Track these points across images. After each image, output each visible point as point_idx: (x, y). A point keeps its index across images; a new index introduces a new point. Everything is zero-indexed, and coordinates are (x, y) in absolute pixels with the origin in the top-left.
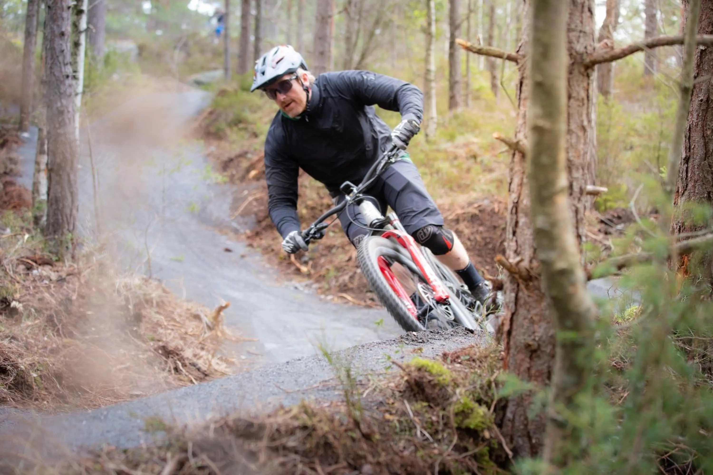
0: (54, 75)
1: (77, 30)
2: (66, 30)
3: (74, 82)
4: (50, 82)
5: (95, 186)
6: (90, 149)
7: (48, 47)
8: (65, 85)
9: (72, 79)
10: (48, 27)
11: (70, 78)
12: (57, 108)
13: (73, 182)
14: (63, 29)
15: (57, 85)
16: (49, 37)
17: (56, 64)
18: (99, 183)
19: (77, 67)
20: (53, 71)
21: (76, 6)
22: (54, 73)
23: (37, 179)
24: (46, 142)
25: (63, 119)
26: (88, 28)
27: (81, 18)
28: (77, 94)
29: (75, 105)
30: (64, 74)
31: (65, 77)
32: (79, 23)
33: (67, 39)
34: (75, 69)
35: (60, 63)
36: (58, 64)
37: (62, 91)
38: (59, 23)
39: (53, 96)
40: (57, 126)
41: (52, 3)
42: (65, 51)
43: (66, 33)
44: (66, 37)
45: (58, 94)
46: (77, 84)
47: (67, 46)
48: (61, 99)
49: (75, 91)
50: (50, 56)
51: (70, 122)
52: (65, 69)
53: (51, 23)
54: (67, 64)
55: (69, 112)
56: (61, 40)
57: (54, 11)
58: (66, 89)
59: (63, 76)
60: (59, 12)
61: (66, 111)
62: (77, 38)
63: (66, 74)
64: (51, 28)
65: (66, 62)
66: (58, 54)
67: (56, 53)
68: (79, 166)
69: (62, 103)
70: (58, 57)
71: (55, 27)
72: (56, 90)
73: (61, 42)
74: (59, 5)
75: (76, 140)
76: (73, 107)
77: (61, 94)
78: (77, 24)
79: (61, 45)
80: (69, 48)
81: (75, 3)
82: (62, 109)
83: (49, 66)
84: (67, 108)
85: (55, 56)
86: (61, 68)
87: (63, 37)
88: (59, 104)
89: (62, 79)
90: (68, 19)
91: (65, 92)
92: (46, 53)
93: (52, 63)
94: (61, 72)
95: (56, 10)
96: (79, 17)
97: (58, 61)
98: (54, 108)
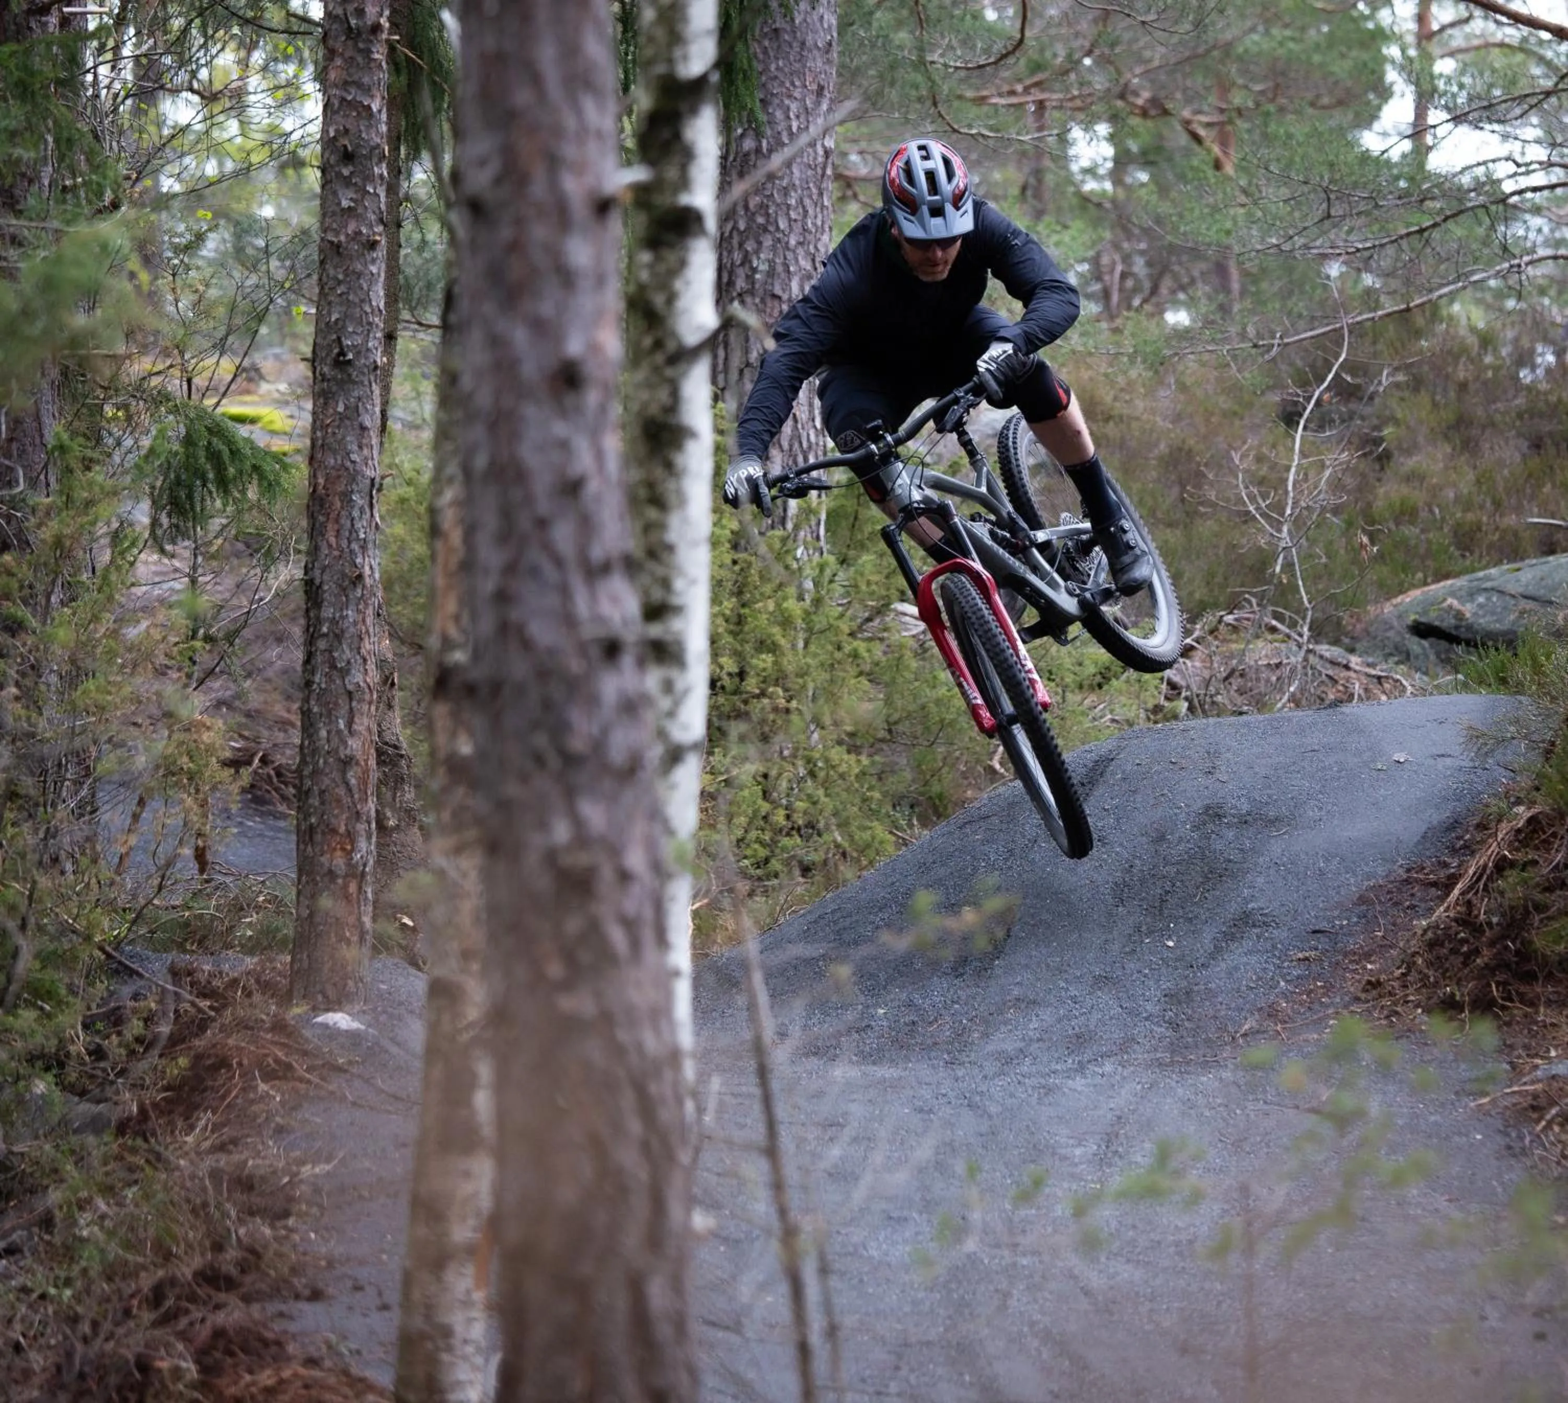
0: (527, 644)
1: (658, 345)
2: (594, 348)
3: (652, 679)
4: (496, 687)
5: (804, 1350)
6: (767, 1101)
7: (481, 461)
8: (593, 701)
9: (641, 663)
10: (476, 337)
11: (628, 660)
12: (551, 857)
13: (664, 1331)
14: (574, 347)
15: (547, 705)
16: (484, 399)
17: (535, 572)
18: (832, 1331)
19: (666, 584)
20: (514, 615)
21: (642, 193)
22: (520, 630)
23: (429, 1310)
24: (484, 1070)
25: (594, 929)
26: (728, 323)
27: (683, 264)
28: (675, 755)
29: (670, 832)
30: (589, 631)
31: (595, 652)
32: (671, 298)
33: (603, 409)
34: (657, 594)
35: (559, 562)
36: (549, 571)
37: (578, 744)
38: (546, 308)
39: (524, 779)
40: (555, 969)
41: (498, 181)
42: (593, 487)
43: (592, 369)
44: (592, 397)
45: (554, 762)
46: (668, 687)
47: (599, 455)
48: (570, 794)
49: (662, 734)
50: (490, 522)
51: (635, 944)
52: (593, 598)
53: (488, 308)
54: (605, 569)
55: (625, 877)
56: (563, 413)
57: (506, 233)
58: (605, 731)
59: (582, 648)
60: (539, 232)
61: (607, 873)
62: (663, 395)
63: (601, 632)
64: (496, 342)
65: (597, 553)
66: (543, 506)
67: (529, 500)
68: (701, 1221)
69: (578, 823)
70: (542, 524)
71: (520, 337)
72: (541, 740)
73: (560, 429)
74: (538, 189)
75: (675, 1056)
76: (651, 846)
77: (570, 760)
78: (659, 300)
79: (564, 445)
80: (613, 464)
81: (638, 174)
82: (582, 859)
83: (489, 585)
84: (615, 851)
85: (524, 523)
86: (565, 591)
87: (569, 400)
88: (561, 832)
89: (575, 665)
90: (600, 281)
91: (599, 745)
92: (466, 503)
93: (511, 569)
94: (569, 621)
95: (519, 222)
96: (671, 257)
97: (548, 548)
98: (532, 859)
